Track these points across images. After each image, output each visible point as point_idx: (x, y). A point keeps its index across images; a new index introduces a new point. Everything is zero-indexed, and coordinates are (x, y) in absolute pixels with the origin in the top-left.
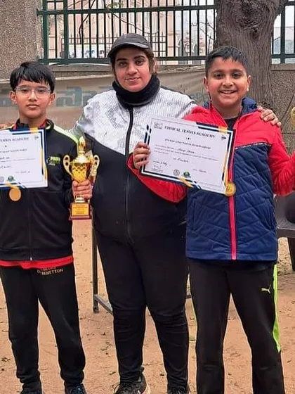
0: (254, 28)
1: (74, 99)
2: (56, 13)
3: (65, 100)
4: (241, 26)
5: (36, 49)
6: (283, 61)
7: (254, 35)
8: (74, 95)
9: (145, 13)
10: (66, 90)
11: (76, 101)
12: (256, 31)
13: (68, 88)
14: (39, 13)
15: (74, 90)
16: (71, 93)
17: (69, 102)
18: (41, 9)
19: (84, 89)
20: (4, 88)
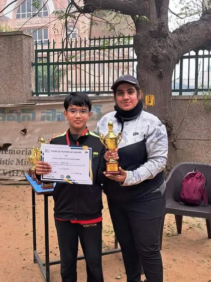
0: (160, 72)
1: (51, 117)
2: (42, 64)
3: (46, 117)
4: (152, 70)
5: (31, 86)
6: (181, 94)
7: (160, 76)
8: (51, 114)
9: (91, 64)
10: (46, 111)
11: (52, 118)
12: (162, 74)
13: (48, 110)
14: (33, 65)
15: (51, 111)
16: (49, 113)
17: (48, 118)
18: (34, 62)
19: (57, 111)
20: (11, 109)
